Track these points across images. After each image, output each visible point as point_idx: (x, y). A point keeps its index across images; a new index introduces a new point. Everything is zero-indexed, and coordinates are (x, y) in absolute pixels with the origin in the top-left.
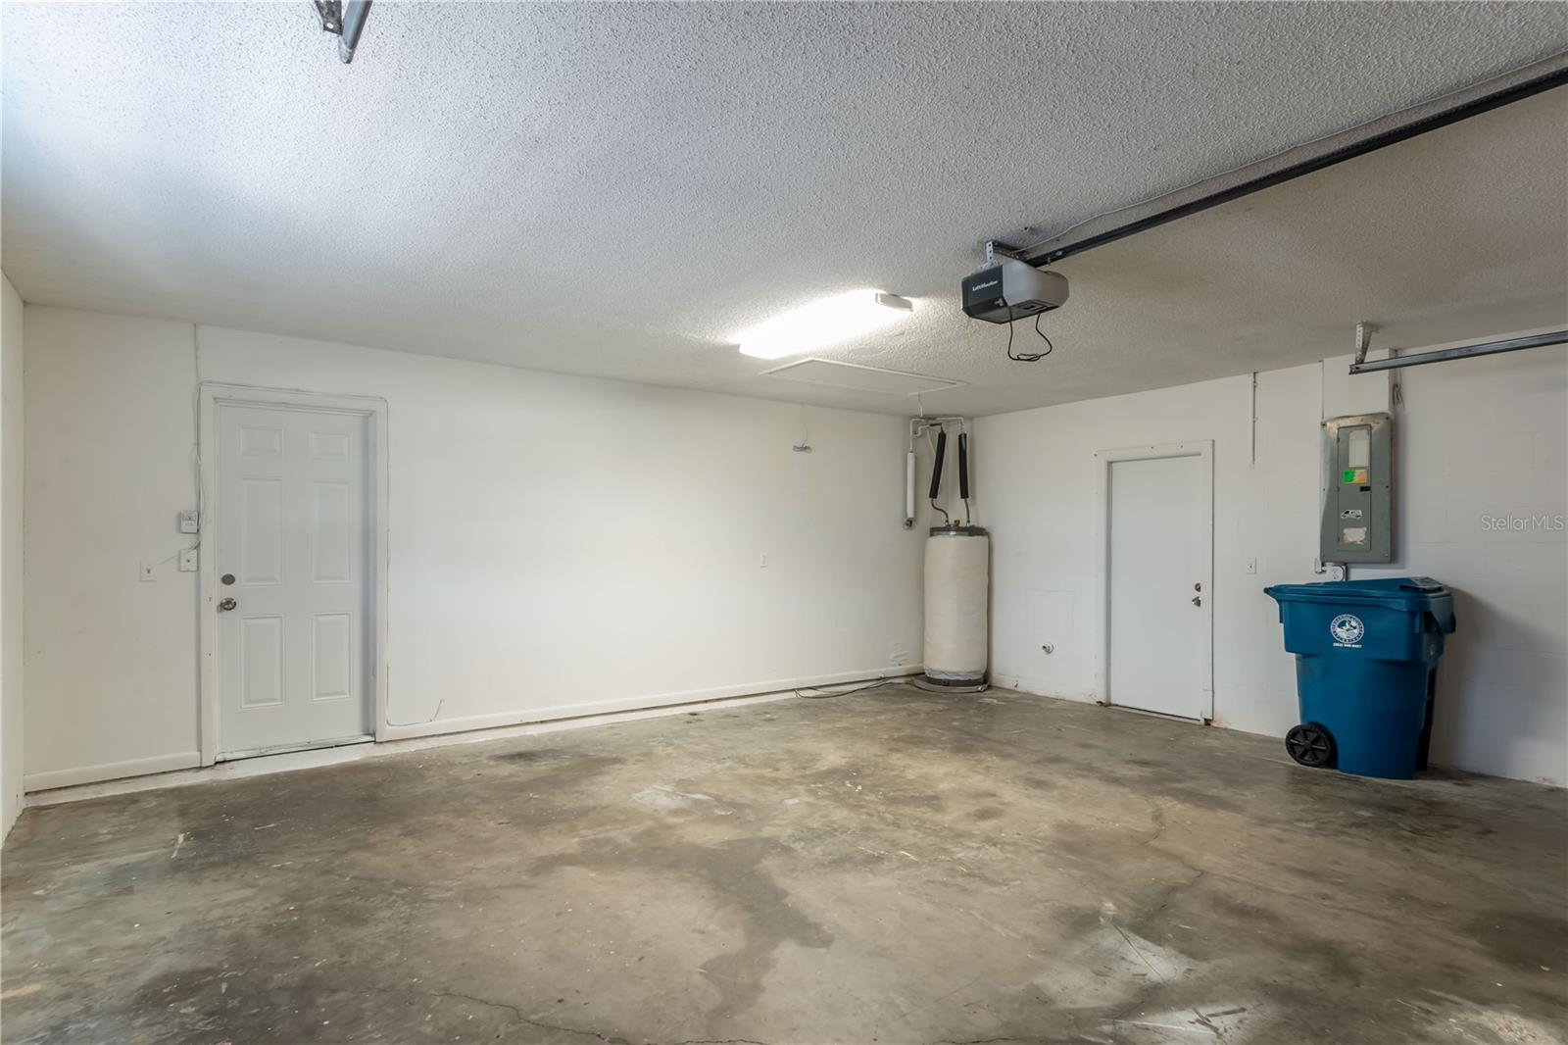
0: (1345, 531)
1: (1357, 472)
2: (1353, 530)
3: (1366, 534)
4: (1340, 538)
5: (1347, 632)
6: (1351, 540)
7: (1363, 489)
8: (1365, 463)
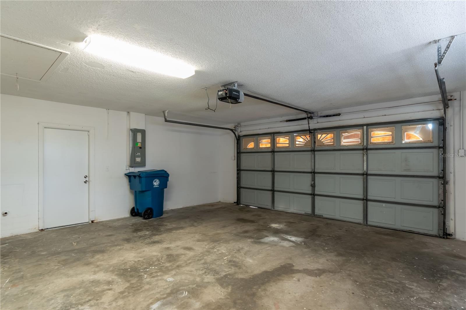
0: (136, 158)
1: (139, 143)
2: (138, 158)
3: (141, 159)
4: (135, 160)
5: (156, 183)
6: (137, 161)
7: (140, 148)
8: (141, 142)
